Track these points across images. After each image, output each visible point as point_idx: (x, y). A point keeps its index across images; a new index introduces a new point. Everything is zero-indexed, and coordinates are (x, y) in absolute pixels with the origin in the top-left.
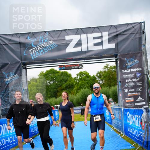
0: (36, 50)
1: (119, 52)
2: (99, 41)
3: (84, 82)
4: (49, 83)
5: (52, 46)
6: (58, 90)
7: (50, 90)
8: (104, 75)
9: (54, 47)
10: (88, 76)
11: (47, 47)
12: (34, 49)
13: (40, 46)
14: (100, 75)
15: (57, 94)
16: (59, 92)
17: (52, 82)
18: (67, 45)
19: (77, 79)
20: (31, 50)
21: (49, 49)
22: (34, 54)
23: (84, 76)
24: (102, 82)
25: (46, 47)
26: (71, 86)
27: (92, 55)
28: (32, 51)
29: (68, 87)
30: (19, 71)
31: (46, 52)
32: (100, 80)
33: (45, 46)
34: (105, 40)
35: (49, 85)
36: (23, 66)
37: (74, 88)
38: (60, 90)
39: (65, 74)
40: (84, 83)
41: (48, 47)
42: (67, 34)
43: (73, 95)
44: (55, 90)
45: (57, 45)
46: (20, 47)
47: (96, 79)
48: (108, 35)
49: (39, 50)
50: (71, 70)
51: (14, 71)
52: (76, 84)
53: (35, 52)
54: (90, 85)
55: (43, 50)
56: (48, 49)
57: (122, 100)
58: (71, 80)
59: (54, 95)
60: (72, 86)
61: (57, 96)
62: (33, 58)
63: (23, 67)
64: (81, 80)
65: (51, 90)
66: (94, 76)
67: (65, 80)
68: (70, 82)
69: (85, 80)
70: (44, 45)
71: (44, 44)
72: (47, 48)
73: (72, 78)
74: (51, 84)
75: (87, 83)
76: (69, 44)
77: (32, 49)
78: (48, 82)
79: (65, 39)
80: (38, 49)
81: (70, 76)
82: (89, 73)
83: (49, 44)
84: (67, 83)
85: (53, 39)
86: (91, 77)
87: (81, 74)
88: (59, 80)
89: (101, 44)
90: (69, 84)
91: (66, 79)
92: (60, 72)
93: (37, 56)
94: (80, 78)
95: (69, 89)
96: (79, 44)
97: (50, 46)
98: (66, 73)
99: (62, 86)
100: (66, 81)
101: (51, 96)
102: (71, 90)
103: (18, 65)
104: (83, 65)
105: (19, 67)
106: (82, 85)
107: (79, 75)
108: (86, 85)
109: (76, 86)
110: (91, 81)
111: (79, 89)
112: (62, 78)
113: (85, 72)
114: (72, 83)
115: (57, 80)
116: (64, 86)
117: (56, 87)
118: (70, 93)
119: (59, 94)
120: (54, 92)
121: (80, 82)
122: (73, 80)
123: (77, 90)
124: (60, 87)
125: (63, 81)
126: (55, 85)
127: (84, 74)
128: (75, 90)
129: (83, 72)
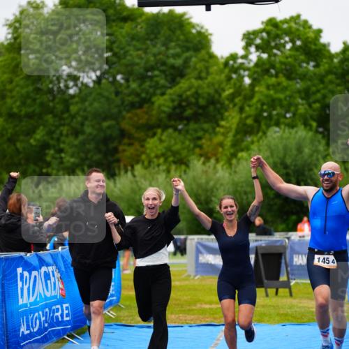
3: (285, 88)
4: (75, 79)
6: (125, 125)
7: (75, 124)
15: (116, 150)
16: (130, 137)
17: (93, 75)
19: (241, 66)
23: (289, 46)
26: (204, 108)
29: (188, 112)
35: (71, 91)
37: (223, 123)
38: (138, 128)
40: (281, 96)
43: (213, 161)
44: (105, 124)
50: (208, 9)
52: (237, 100)
54: (317, 105)
58: (207, 68)
59: (97, 157)
60: (210, 109)
61: (118, 161)
64: (267, 71)
65: (82, 124)
66: (347, 49)
67: (173, 67)
68: (200, 82)
73: (212, 56)
74: (86, 86)
75: (306, 94)
81: (200, 42)
82: (320, 31)
84: (183, 84)
86: (331, 57)
87: (271, 35)
88: (133, 64)
90: (197, 95)
91: (178, 62)
92: (143, 14)
94: (259, 62)
95: (193, 126)
99: (153, 103)
100: (176, 74)
101: (83, 160)
106: (273, 103)
107: (258, 41)
108: (297, 105)
109: (237, 108)
110: (331, 82)
111: (251, 126)
112: (155, 55)
113: (293, 25)
114: (211, 91)
115: (127, 66)
116: (160, 106)
117: (115, 110)
118: (197, 150)
119: (128, 152)
120: (102, 135)
121: (257, 89)
122: (221, 72)
123: (237, 132)
124: (141, 106)
125: (156, 73)
126: (106, 94)
127: (287, 39)
128: (225, 135)
129: (285, 26)
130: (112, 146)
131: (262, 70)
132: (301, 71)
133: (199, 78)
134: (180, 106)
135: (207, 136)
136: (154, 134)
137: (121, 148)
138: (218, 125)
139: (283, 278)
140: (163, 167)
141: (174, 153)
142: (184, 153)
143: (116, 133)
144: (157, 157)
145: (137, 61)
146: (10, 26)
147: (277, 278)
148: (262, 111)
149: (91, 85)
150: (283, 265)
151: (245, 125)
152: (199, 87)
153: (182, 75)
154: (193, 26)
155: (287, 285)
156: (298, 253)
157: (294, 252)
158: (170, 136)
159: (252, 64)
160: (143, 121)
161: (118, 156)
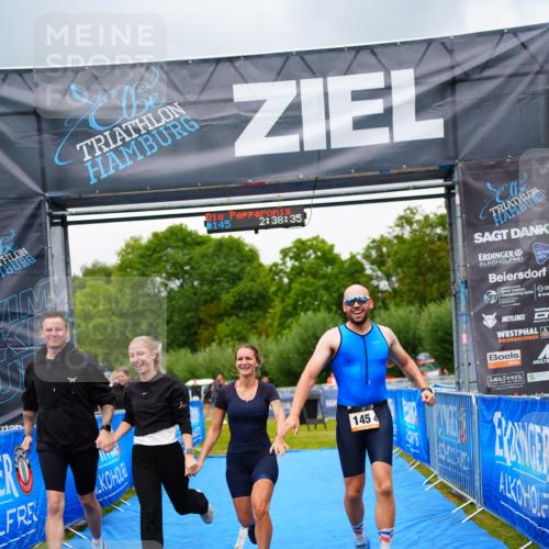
0: (107, 144)
1: (462, 155)
2: (375, 107)
3: (312, 285)
4: (166, 285)
5: (175, 127)
6: (202, 315)
8: (396, 253)
9: (186, 130)
10: (328, 257)
11: (155, 132)
12: (98, 141)
13: (123, 126)
14: (381, 255)
15: (196, 333)
16: (206, 323)
17: (178, 282)
18: (239, 124)
19: (281, 270)
20: (87, 145)
21: (165, 140)
22: (99, 160)
23: (313, 256)
24: (390, 285)
25: (149, 132)
26: (256, 300)
27: (346, 169)
28: (91, 149)
29: (246, 304)
30: (34, 235)
31: (153, 156)
32: (379, 274)
33: (146, 128)
34: (402, 106)
36: (50, 214)
37: (271, 310)
38: (211, 316)
39: (231, 249)
40: (310, 289)
41: (160, 133)
42: (241, 75)
43: (264, 337)
44: (188, 315)
45: (197, 126)
46: (40, 131)
47: (364, 269)
48: (413, 82)
49: (120, 143)
50: (256, 232)
51: (13, 233)
52: (280, 294)
53: (103, 155)
54: (335, 295)
55: (139, 145)
56: (160, 139)
57: (472, 360)
58: (258, 273)
59: (183, 338)
60: (261, 301)
61: (198, 340)
62: (93, 181)
63: (52, 217)
64: (299, 274)
66: (353, 257)
67: (232, 274)
68: (252, 283)
69: (315, 275)
70: (142, 121)
71: (144, 118)
72: (153, 136)
73: (261, 265)
74: (172, 290)
75: (327, 288)
76: (247, 121)
77: (88, 142)
78: (161, 283)
79: (232, 100)
80: (115, 142)
81: (252, 256)
82: (332, 247)
83: (164, 120)
84: (242, 286)
85: (181, 100)
86: (343, 262)
87: (300, 249)
88: (204, 273)
89: (384, 119)
90: (250, 292)
91: (236, 270)
92: (211, 240)
93: (112, 172)
94: (293, 268)
95: (249, 313)
96: (290, 120)
97: (167, 128)
98: (237, 246)
99: (219, 299)
100: (236, 279)
102: (258, 317)
103: (29, 209)
104: (306, 210)
105: (34, 216)
106: (304, 295)
107: (291, 254)
108: (322, 295)
109: (279, 300)
110: (343, 279)
111: (290, 312)
112: (219, 266)
113: (315, 242)
114: (260, 288)
115: (199, 275)
116: (226, 301)
117: (194, 306)
118: (254, 330)
119: (205, 334)
120: (185, 323)
121: (293, 285)
122: (268, 275)
123: (282, 316)
124: (212, 302)
125: (221, 279)
126: (187, 294)
127: (311, 251)
128: (273, 318)
129: (309, 243)
130: (193, 330)
131: (297, 273)
132: (322, 272)
133: (252, 280)
134: (239, 300)
135: (261, 320)
136: (223, 320)
137: (200, 331)
138: (267, 312)
139: (319, 417)
140: (231, 343)
141: (238, 333)
142: (245, 332)
143: (196, 321)
144: (226, 336)
145: (207, 271)
146: (119, 254)
147: (315, 416)
148: (298, 300)
149: (176, 289)
150: (319, 408)
151: (287, 311)
152: (252, 286)
153: (240, 279)
154: (247, 245)
155: (322, 421)
156: (329, 399)
157: (326, 398)
158: (233, 321)
159: (288, 270)
160: (213, 312)
161: (198, 337)
